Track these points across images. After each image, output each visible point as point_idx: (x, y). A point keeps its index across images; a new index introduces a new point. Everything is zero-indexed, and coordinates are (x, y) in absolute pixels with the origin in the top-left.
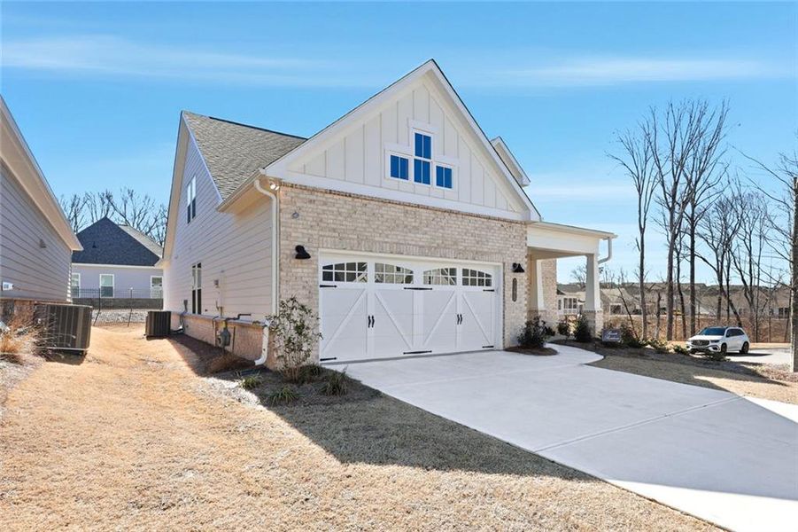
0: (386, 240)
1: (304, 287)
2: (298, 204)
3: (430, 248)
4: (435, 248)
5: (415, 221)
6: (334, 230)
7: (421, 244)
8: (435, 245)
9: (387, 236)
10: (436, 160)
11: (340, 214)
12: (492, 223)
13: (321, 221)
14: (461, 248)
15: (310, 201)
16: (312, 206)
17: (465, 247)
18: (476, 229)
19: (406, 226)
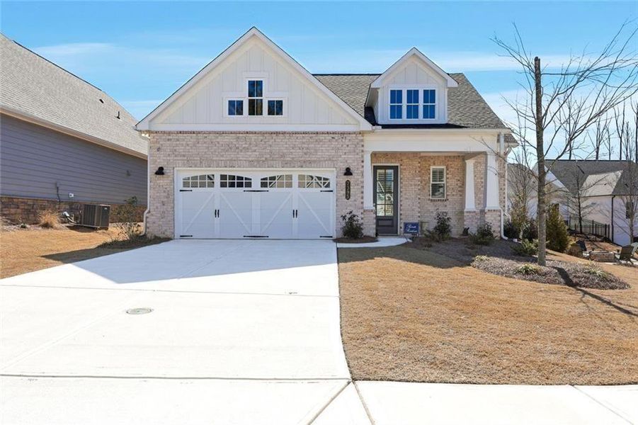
0: (222, 159)
1: (164, 192)
2: (161, 143)
3: (258, 161)
4: (263, 161)
5: (246, 144)
6: (184, 156)
7: (250, 159)
8: (264, 159)
9: (222, 156)
10: (267, 97)
11: (188, 145)
12: (321, 137)
13: (175, 150)
14: (289, 159)
15: (168, 140)
16: (168, 142)
17: (293, 158)
18: (304, 143)
19: (238, 148)
